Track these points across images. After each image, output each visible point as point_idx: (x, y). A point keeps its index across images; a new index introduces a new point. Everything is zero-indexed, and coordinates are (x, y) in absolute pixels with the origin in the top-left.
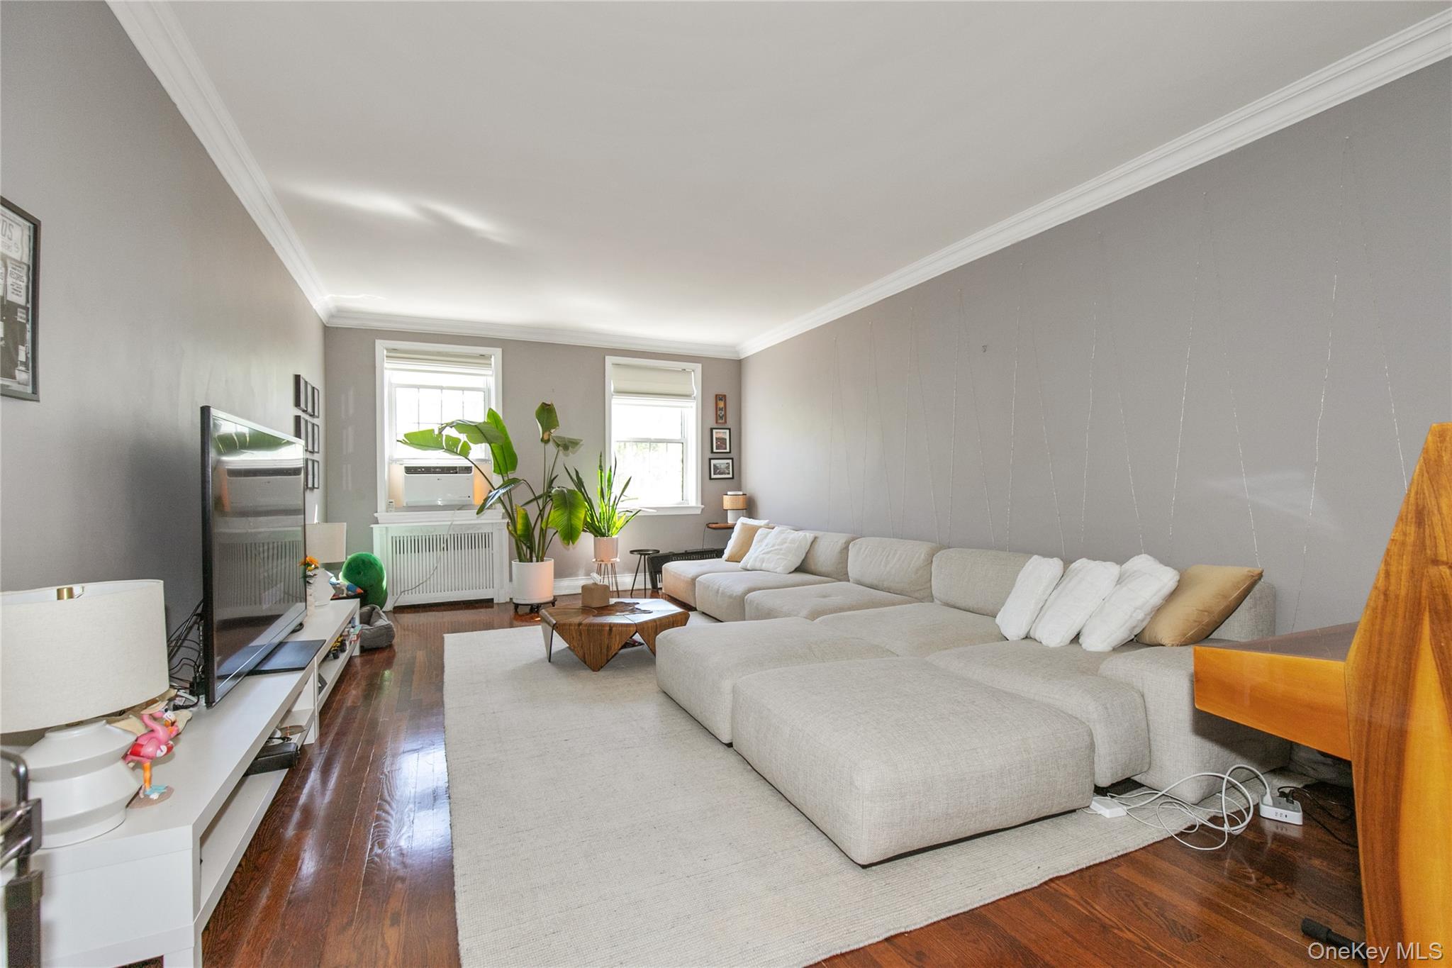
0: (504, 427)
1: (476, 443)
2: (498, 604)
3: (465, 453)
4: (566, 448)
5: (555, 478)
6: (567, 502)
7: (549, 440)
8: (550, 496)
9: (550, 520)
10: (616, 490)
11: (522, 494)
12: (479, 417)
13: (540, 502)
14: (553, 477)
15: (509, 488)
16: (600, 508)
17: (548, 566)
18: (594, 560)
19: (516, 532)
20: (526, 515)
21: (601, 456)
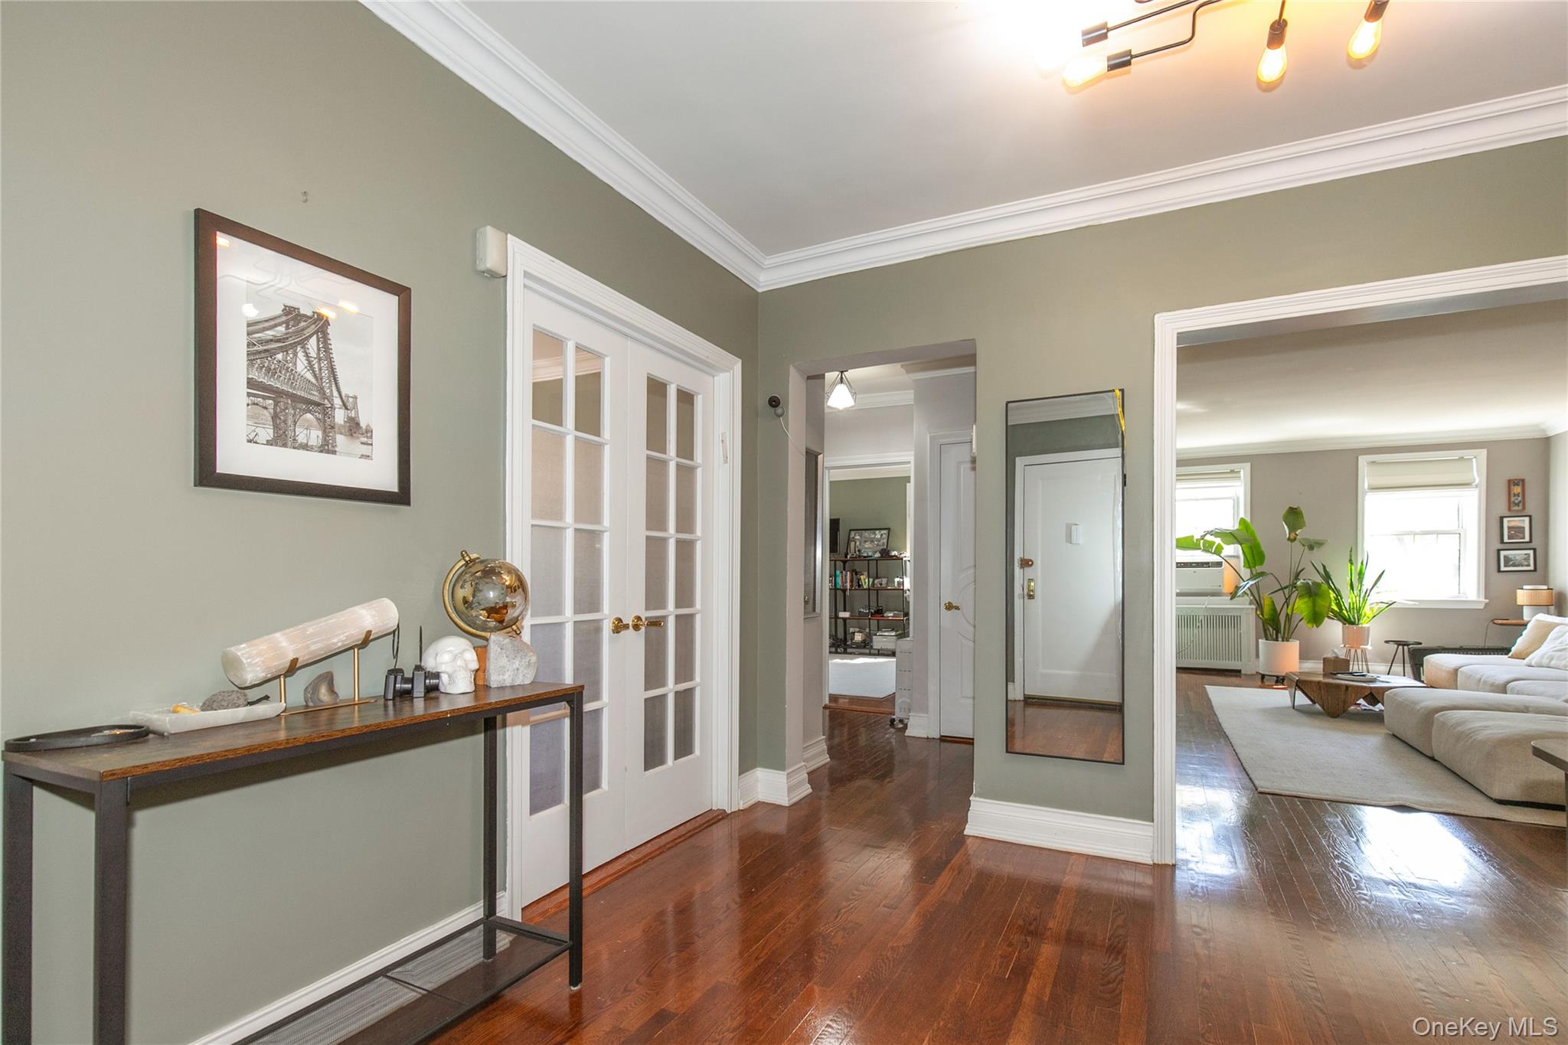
0: (1253, 531)
1: (1228, 544)
2: (1245, 675)
3: (1218, 552)
4: (1311, 548)
5: (1301, 571)
6: (1312, 592)
7: (1295, 539)
8: (1295, 587)
9: (1295, 607)
10: (1368, 582)
11: (1268, 584)
12: (1230, 524)
13: (1286, 591)
14: (1299, 570)
15: (1257, 580)
16: (1349, 598)
17: (1294, 646)
18: (1343, 646)
19: (1262, 615)
20: (1273, 602)
21: (1351, 551)
